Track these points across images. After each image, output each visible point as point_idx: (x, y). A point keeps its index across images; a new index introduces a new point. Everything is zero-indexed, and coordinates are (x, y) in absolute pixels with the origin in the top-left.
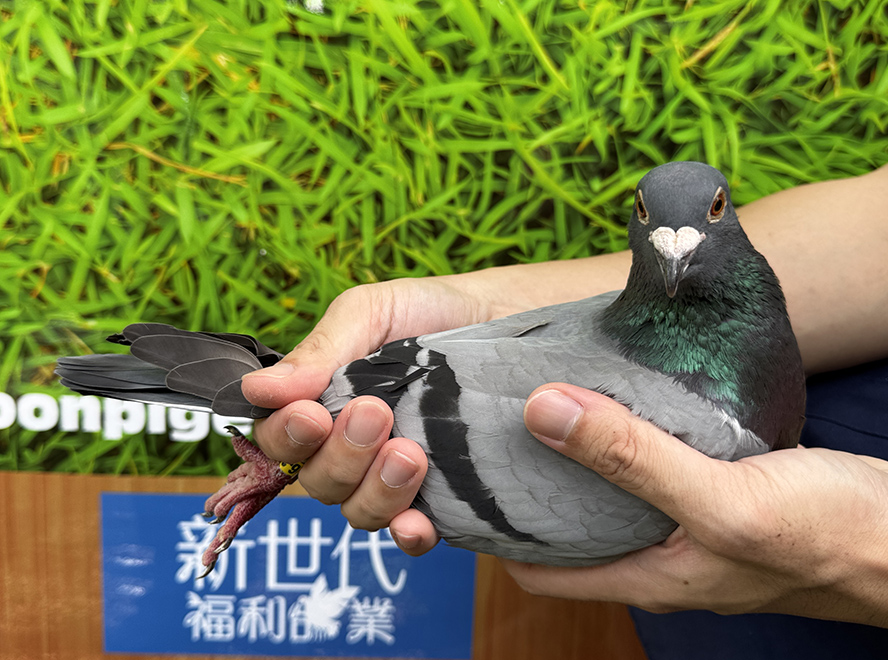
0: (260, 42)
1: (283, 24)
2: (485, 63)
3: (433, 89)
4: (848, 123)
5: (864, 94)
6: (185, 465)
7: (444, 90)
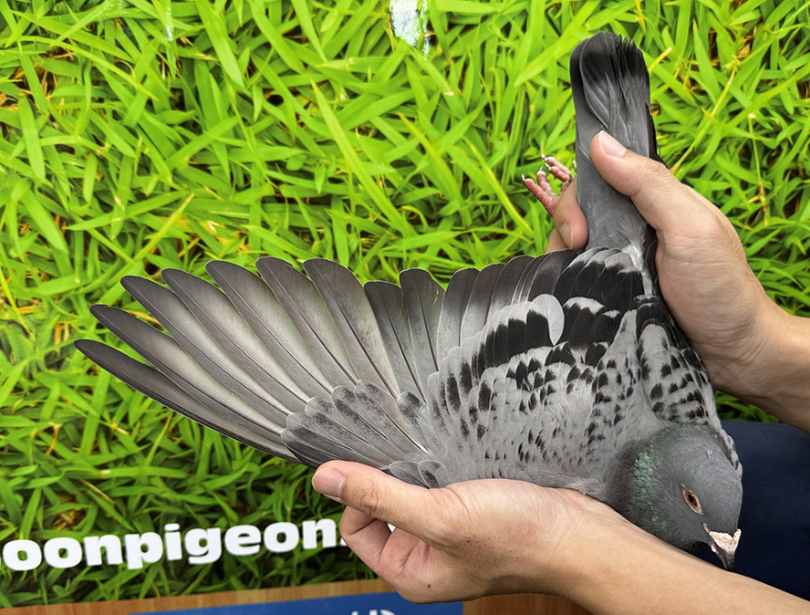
0: (247, 208)
1: (268, 190)
2: (457, 213)
3: (411, 240)
4: (775, 248)
5: (790, 222)
6: (202, 584)
7: (420, 241)
